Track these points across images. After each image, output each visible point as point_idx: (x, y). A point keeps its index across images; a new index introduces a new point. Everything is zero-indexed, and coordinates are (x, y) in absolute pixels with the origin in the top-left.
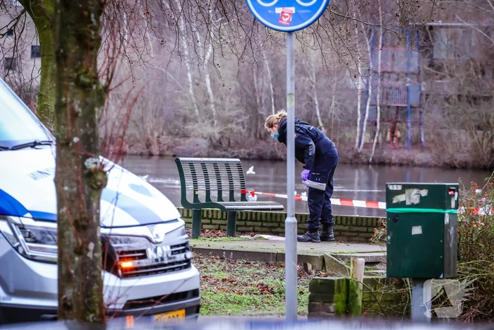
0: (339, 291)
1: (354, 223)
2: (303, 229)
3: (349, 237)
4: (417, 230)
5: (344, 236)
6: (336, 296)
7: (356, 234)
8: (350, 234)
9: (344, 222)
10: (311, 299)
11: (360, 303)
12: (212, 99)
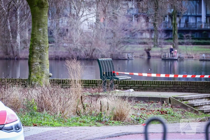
1: (160, 83)
2: (138, 87)
3: (158, 89)
5: (156, 89)
7: (161, 88)
8: (158, 88)
9: (156, 83)
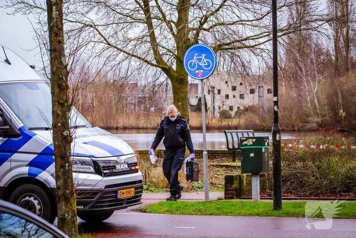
0: (236, 179)
4: (252, 155)
6: (235, 181)
10: (225, 183)
11: (245, 184)
12: (318, 107)
